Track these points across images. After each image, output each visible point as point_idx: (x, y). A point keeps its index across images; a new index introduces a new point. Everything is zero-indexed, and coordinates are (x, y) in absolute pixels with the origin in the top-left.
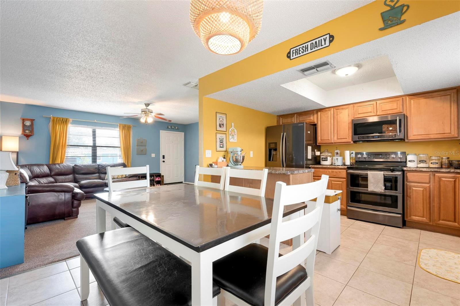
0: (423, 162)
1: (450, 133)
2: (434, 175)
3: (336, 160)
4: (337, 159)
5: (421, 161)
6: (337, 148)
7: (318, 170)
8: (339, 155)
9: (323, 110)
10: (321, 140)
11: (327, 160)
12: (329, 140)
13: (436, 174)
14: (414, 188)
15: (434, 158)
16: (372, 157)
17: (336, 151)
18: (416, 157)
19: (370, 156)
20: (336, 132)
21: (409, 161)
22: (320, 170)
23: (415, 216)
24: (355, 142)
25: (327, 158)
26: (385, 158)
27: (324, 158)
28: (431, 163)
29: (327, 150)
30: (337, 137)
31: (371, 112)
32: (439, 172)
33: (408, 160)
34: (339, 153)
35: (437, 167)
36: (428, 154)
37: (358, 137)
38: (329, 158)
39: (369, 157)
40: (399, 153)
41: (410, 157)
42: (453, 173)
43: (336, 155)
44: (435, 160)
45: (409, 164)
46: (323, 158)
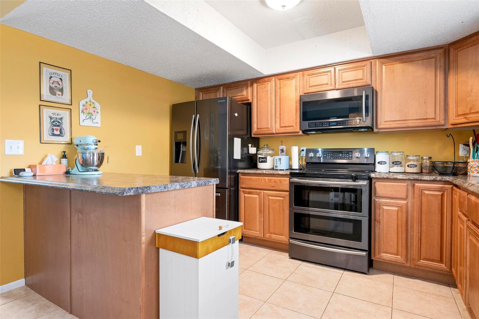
0: (397, 164)
1: (434, 118)
2: (414, 185)
3: (278, 161)
4: (280, 159)
5: (395, 163)
6: (282, 142)
7: (249, 178)
8: (285, 153)
9: (261, 80)
10: (257, 129)
11: (265, 162)
12: (268, 128)
13: (417, 184)
14: (385, 208)
15: (411, 158)
16: (328, 157)
17: (281, 147)
18: (388, 156)
19: (326, 154)
20: (278, 115)
21: (379, 163)
22: (252, 177)
23: (386, 253)
24: (305, 132)
25: (266, 158)
26: (346, 157)
27: (262, 158)
28: (408, 166)
29: (267, 145)
30: (280, 124)
31: (327, 84)
32: (421, 180)
33: (377, 161)
34: (285, 149)
35: (415, 172)
36: (403, 152)
37: (309, 123)
38: (269, 158)
39: (325, 156)
40: (366, 149)
41: (380, 157)
42: (440, 183)
43: (281, 153)
44: (413, 160)
45: (379, 168)
46: (261, 158)
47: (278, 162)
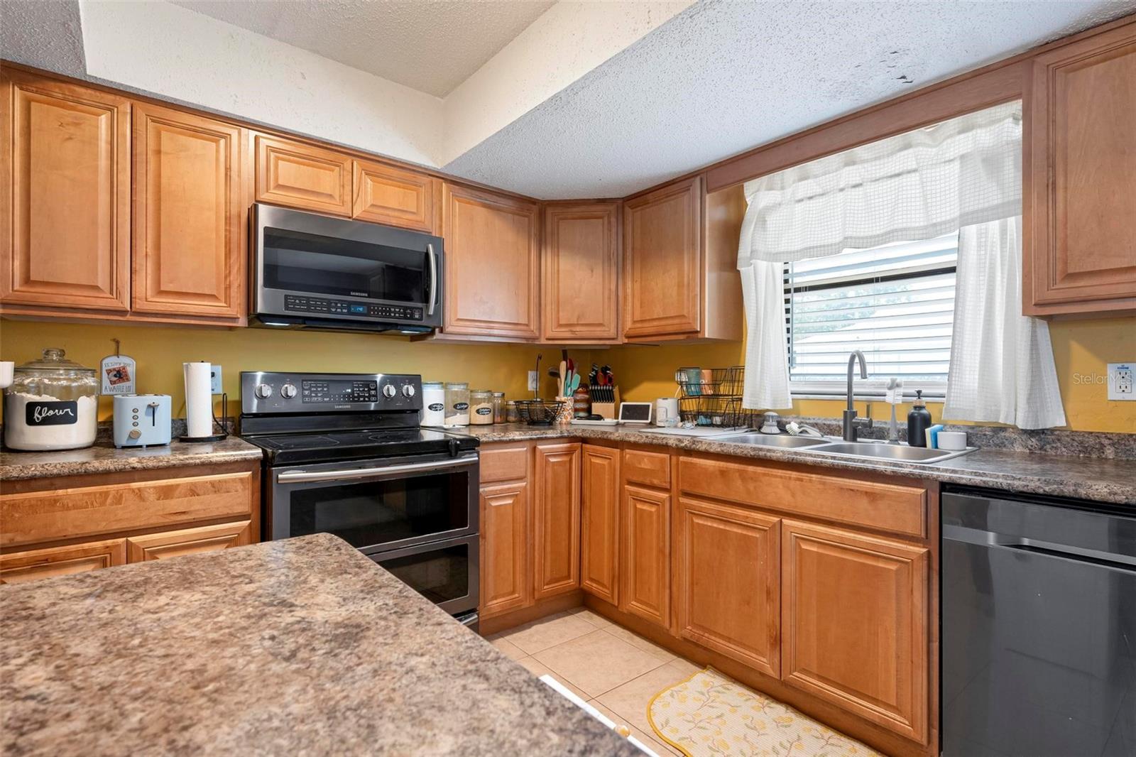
0: (461, 409)
1: (527, 325)
2: (534, 449)
3: (141, 413)
4: (152, 409)
5: (460, 407)
6: (117, 342)
10: (27, 280)
11: (71, 419)
12: (96, 288)
13: (540, 447)
14: (494, 504)
15: (480, 396)
16: (316, 396)
17: (112, 362)
18: (443, 391)
19: (309, 389)
20: (146, 245)
21: (430, 407)
22: (60, 492)
25: (73, 406)
26: (364, 397)
27: (50, 406)
28: (478, 411)
29: (63, 353)
30: (158, 281)
31: (331, 196)
33: (427, 403)
34: (131, 371)
35: (486, 423)
36: (467, 384)
37: (286, 297)
38: (86, 406)
39: (307, 392)
41: (432, 395)
42: (562, 440)
43: (112, 383)
44: (483, 400)
45: (430, 418)
46: (43, 404)
47: (144, 420)
